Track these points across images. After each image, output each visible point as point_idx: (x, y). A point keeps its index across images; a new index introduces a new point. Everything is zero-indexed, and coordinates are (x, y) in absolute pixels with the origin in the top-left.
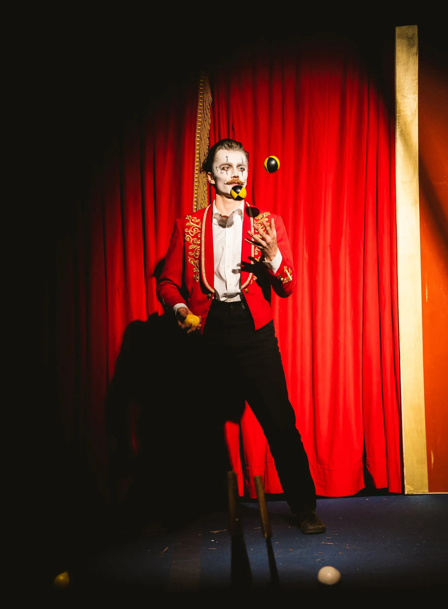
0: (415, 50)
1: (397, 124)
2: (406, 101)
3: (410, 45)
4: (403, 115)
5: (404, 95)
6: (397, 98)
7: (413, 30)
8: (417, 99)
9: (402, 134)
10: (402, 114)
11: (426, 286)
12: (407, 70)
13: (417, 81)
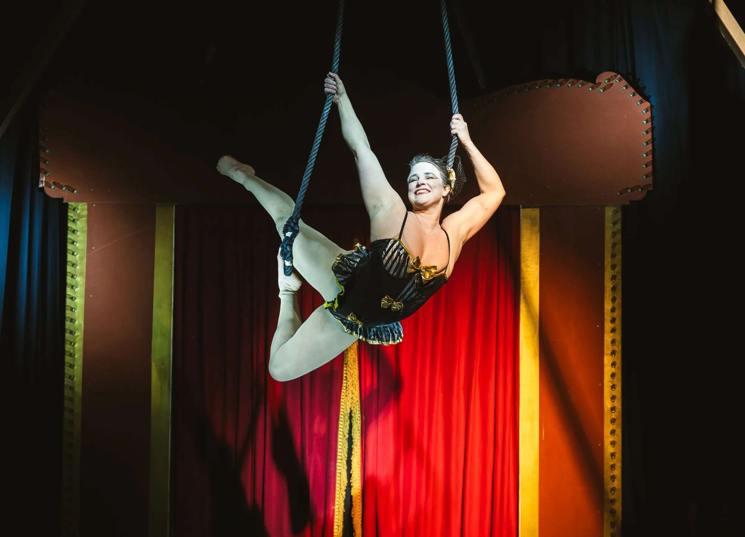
0: (537, 228)
1: (522, 291)
2: (529, 269)
3: (533, 224)
4: (526, 282)
5: (528, 265)
6: (522, 267)
7: (535, 213)
8: (538, 268)
9: (525, 298)
10: (526, 280)
11: (543, 427)
12: (531, 244)
13: (538, 254)
